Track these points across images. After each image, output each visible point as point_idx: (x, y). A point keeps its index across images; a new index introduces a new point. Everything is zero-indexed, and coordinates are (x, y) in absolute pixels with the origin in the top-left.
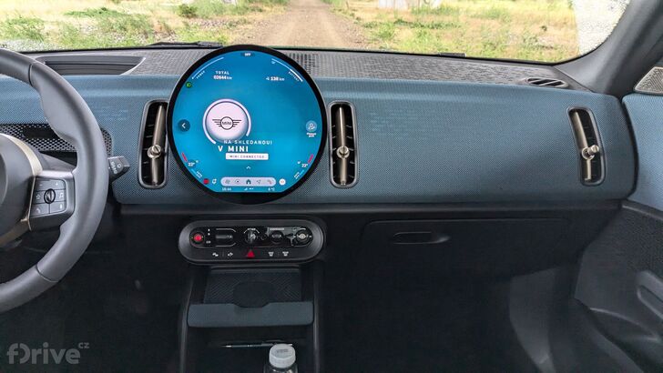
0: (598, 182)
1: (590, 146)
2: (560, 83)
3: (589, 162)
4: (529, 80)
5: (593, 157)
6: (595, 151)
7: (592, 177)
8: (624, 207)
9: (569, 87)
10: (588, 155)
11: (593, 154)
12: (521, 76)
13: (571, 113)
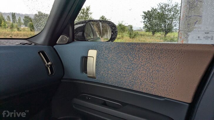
0: (53, 74)
1: (48, 63)
2: (32, 44)
3: (49, 68)
4: (20, 43)
5: (49, 66)
6: (50, 64)
7: (51, 73)
8: (62, 81)
9: (35, 45)
10: (48, 66)
11: (50, 65)
12: (17, 43)
13: (39, 53)
